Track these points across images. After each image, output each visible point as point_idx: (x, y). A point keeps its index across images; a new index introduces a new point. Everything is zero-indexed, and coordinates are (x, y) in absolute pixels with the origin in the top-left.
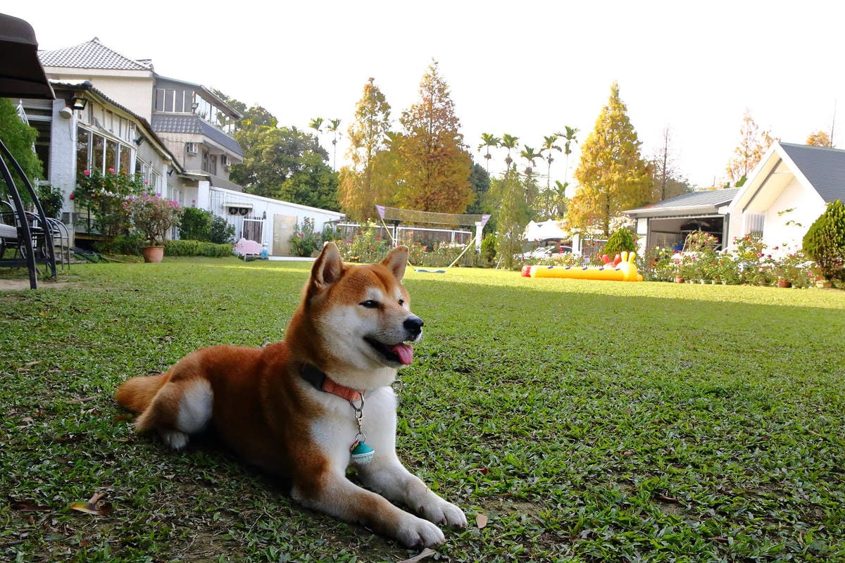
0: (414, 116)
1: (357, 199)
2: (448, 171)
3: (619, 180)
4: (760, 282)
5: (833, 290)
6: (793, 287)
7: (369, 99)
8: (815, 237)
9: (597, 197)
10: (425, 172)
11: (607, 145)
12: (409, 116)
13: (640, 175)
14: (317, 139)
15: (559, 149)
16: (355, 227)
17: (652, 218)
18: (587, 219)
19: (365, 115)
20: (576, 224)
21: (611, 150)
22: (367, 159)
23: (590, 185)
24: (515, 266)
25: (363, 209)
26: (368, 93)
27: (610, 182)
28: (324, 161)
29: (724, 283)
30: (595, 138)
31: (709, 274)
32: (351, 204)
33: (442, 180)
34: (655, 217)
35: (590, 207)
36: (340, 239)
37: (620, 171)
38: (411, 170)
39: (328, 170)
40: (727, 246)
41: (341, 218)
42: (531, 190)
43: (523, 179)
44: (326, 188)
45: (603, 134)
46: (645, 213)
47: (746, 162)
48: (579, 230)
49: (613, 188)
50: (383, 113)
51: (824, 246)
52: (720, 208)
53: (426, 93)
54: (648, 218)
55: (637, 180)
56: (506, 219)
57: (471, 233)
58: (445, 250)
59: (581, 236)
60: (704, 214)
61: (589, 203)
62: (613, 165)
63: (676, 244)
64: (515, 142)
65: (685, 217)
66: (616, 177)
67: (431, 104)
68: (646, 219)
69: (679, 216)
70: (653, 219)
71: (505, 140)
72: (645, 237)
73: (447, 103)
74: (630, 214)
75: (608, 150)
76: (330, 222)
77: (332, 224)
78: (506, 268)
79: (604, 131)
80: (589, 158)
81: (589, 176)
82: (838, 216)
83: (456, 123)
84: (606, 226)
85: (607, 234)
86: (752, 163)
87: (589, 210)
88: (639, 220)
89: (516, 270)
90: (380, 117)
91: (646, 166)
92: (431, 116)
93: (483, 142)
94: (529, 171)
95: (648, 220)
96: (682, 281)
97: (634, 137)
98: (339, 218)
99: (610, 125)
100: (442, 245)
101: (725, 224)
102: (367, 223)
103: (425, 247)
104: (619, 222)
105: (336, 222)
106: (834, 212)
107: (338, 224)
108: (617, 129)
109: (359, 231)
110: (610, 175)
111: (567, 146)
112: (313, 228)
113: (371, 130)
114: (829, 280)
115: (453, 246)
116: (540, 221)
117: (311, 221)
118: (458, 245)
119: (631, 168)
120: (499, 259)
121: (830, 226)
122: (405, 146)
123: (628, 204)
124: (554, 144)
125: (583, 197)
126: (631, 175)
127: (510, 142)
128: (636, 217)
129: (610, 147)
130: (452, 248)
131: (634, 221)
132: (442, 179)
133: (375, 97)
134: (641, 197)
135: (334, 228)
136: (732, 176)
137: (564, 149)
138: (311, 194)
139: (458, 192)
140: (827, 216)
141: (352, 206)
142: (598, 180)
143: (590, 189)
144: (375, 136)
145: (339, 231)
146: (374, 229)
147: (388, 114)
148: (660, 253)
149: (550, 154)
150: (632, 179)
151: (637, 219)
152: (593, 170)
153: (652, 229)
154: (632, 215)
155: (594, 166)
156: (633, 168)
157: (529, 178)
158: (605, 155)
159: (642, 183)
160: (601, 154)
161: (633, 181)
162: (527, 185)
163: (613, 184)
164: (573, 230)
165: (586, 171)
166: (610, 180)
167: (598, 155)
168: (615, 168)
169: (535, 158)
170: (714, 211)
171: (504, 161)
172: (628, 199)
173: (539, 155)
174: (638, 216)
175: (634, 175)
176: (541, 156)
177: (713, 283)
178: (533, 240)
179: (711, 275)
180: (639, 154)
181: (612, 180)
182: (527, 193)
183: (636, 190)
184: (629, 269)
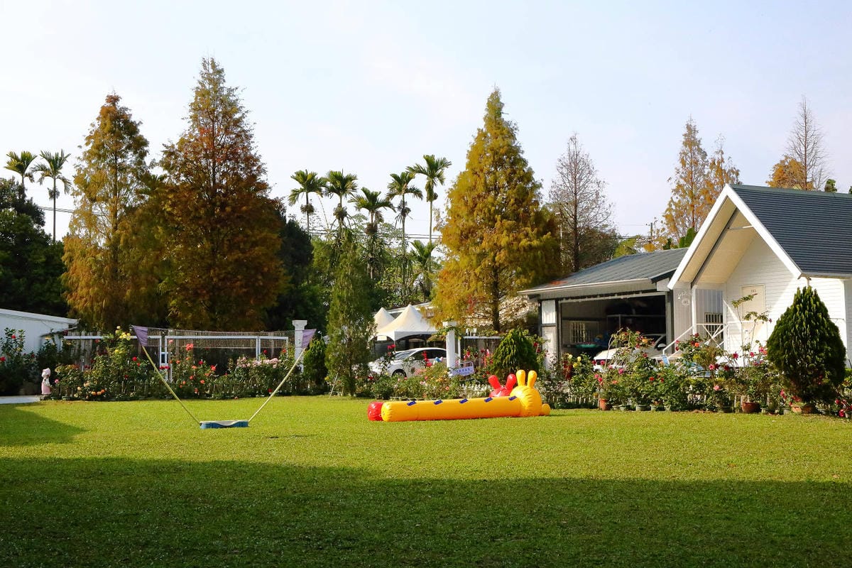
0: (185, 157)
1: (96, 294)
2: (245, 243)
3: (509, 244)
4: (717, 405)
5: (815, 416)
6: (763, 411)
7: (111, 131)
8: (783, 342)
9: (478, 271)
10: (207, 245)
11: (489, 191)
12: (176, 157)
13: (539, 235)
14: (21, 190)
15: (417, 193)
16: (94, 340)
17: (562, 299)
18: (465, 304)
19: (105, 157)
20: (449, 314)
21: (495, 199)
22: (111, 228)
23: (467, 252)
24: (359, 390)
25: (107, 309)
26: (108, 121)
27: (496, 248)
28: (35, 226)
29: (668, 408)
30: (470, 181)
31: (647, 395)
32: (86, 301)
33: (236, 257)
34: (568, 299)
35: (469, 287)
36: (71, 363)
37: (510, 230)
38: (185, 243)
39: (43, 240)
41: (70, 326)
42: (379, 259)
43: (364, 240)
44: (41, 271)
45: (481, 175)
46: (552, 293)
47: (693, 206)
48: (454, 324)
49: (501, 256)
50: (135, 153)
51: (796, 353)
52: (658, 283)
53: (203, 120)
54: (557, 300)
55: (535, 243)
56: (341, 319)
57: (287, 338)
58: (246, 370)
59: (458, 331)
60: (637, 292)
61: (466, 281)
62: (499, 222)
63: (601, 336)
64: (348, 185)
65: (610, 298)
66: (504, 240)
67: (212, 137)
68: (553, 302)
69: (601, 296)
70: (564, 301)
71: (334, 183)
72: (554, 329)
73: (238, 136)
74: (529, 295)
75: (490, 199)
76: (52, 335)
77: (56, 337)
78: (344, 395)
79: (482, 170)
80: (464, 211)
81: (463, 238)
82: (810, 310)
83: (253, 165)
84: (496, 314)
85: (497, 326)
86: (702, 207)
87: (468, 292)
88: (544, 303)
89: (361, 396)
90: (130, 158)
91: (548, 220)
92: (213, 156)
93: (299, 186)
94: (372, 230)
95: (557, 302)
96: (609, 408)
97: (528, 177)
98: (66, 327)
99: (490, 160)
100: (241, 362)
101: (668, 306)
102: (114, 334)
103: (214, 368)
104: (514, 306)
105: (62, 334)
106: (804, 305)
107: (65, 337)
108: (502, 166)
109: (100, 347)
110: (495, 237)
111: (429, 188)
112: (21, 346)
113: (116, 181)
114: (808, 401)
115: (259, 363)
116: (394, 307)
117: (17, 334)
118: (267, 362)
119: (525, 225)
120: (333, 379)
121: (801, 324)
122: (173, 205)
123: (525, 280)
124: (410, 185)
125: (457, 271)
126: (527, 235)
127: (341, 184)
128: (538, 299)
129: (492, 193)
130: (258, 368)
131: (536, 304)
132: (237, 255)
133: (120, 129)
134: (543, 269)
135: (59, 343)
136: (675, 227)
137: (425, 194)
138: (15, 281)
139: (262, 274)
140: (795, 310)
141: (88, 304)
142: (477, 244)
143: (466, 260)
144: (123, 191)
145: (66, 348)
146: (126, 342)
147: (143, 155)
148: (575, 365)
149: (404, 202)
150: (529, 243)
151: (540, 301)
152: (470, 230)
153: (563, 316)
154: (532, 297)
155: (471, 223)
156: (529, 225)
157: (374, 240)
158: (485, 207)
159: (543, 248)
160: (480, 206)
161: (530, 245)
162: (371, 251)
163: (500, 251)
164: (445, 324)
165: (460, 232)
166: (495, 244)
167: (475, 206)
168: (502, 225)
169: (381, 209)
170: (651, 287)
171: (334, 215)
172: (524, 273)
173: (386, 204)
174: (541, 298)
175: (530, 235)
176: (390, 205)
177: (652, 409)
178: (385, 339)
179: (649, 397)
180: (537, 203)
181: (498, 244)
182: (371, 264)
183: (535, 258)
184: (529, 396)
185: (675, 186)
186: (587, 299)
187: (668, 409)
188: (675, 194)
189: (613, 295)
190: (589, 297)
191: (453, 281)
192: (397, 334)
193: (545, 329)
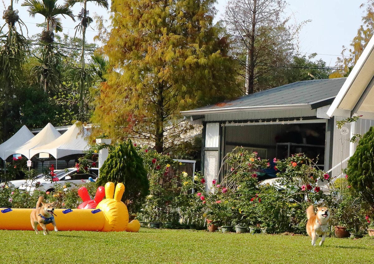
3: (175, 60)
8: (362, 162)
9: (140, 87)
13: (208, 53)
17: (225, 122)
18: (125, 123)
27: (161, 63)
34: (230, 122)
35: (130, 104)
40: (330, 167)
46: (216, 115)
48: (108, 142)
49: (166, 72)
52: (319, 110)
54: (220, 123)
55: (202, 61)
60: (298, 119)
62: (165, 35)
66: (169, 56)
68: (217, 125)
69: (263, 120)
70: (227, 124)
72: (217, 153)
74: (194, 116)
75: (157, 10)
80: (129, 21)
81: (126, 50)
85: (159, 148)
87: (128, 109)
88: (207, 126)
91: (220, 38)
94: (47, 38)
95: (220, 125)
101: (328, 134)
119: (193, 41)
123: (189, 101)
126: (194, 52)
128: (203, 121)
131: (201, 127)
134: (210, 88)
142: (140, 58)
143: (128, 74)
149: (85, 10)
150: (195, 60)
151: (205, 124)
152: (134, 42)
153: (226, 140)
154: (196, 118)
155: (135, 35)
156: (197, 41)
157: (50, 50)
158: (152, 18)
159: (212, 67)
160: (145, 16)
161: (197, 63)
162: (45, 62)
163: (164, 67)
164: (99, 141)
165: (123, 44)
166: (161, 59)
167: (141, 17)
168: (168, 40)
169: (59, 16)
170: (311, 113)
171: (4, 18)
172: (190, 92)
173: (65, 11)
174: (206, 120)
175: (198, 52)
176: (69, 13)
177: (251, 231)
178: (48, 156)
179: (248, 218)
180: (210, 19)
181: (163, 59)
182: (45, 76)
183: (202, 77)
184: (113, 210)
185: (366, 14)
186: (249, 124)
187: (264, 231)
188: (365, 22)
189: (274, 120)
190: (252, 121)
191: (113, 96)
192: (59, 151)
193: (207, 153)
